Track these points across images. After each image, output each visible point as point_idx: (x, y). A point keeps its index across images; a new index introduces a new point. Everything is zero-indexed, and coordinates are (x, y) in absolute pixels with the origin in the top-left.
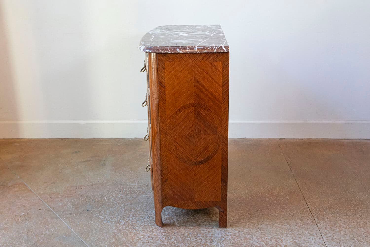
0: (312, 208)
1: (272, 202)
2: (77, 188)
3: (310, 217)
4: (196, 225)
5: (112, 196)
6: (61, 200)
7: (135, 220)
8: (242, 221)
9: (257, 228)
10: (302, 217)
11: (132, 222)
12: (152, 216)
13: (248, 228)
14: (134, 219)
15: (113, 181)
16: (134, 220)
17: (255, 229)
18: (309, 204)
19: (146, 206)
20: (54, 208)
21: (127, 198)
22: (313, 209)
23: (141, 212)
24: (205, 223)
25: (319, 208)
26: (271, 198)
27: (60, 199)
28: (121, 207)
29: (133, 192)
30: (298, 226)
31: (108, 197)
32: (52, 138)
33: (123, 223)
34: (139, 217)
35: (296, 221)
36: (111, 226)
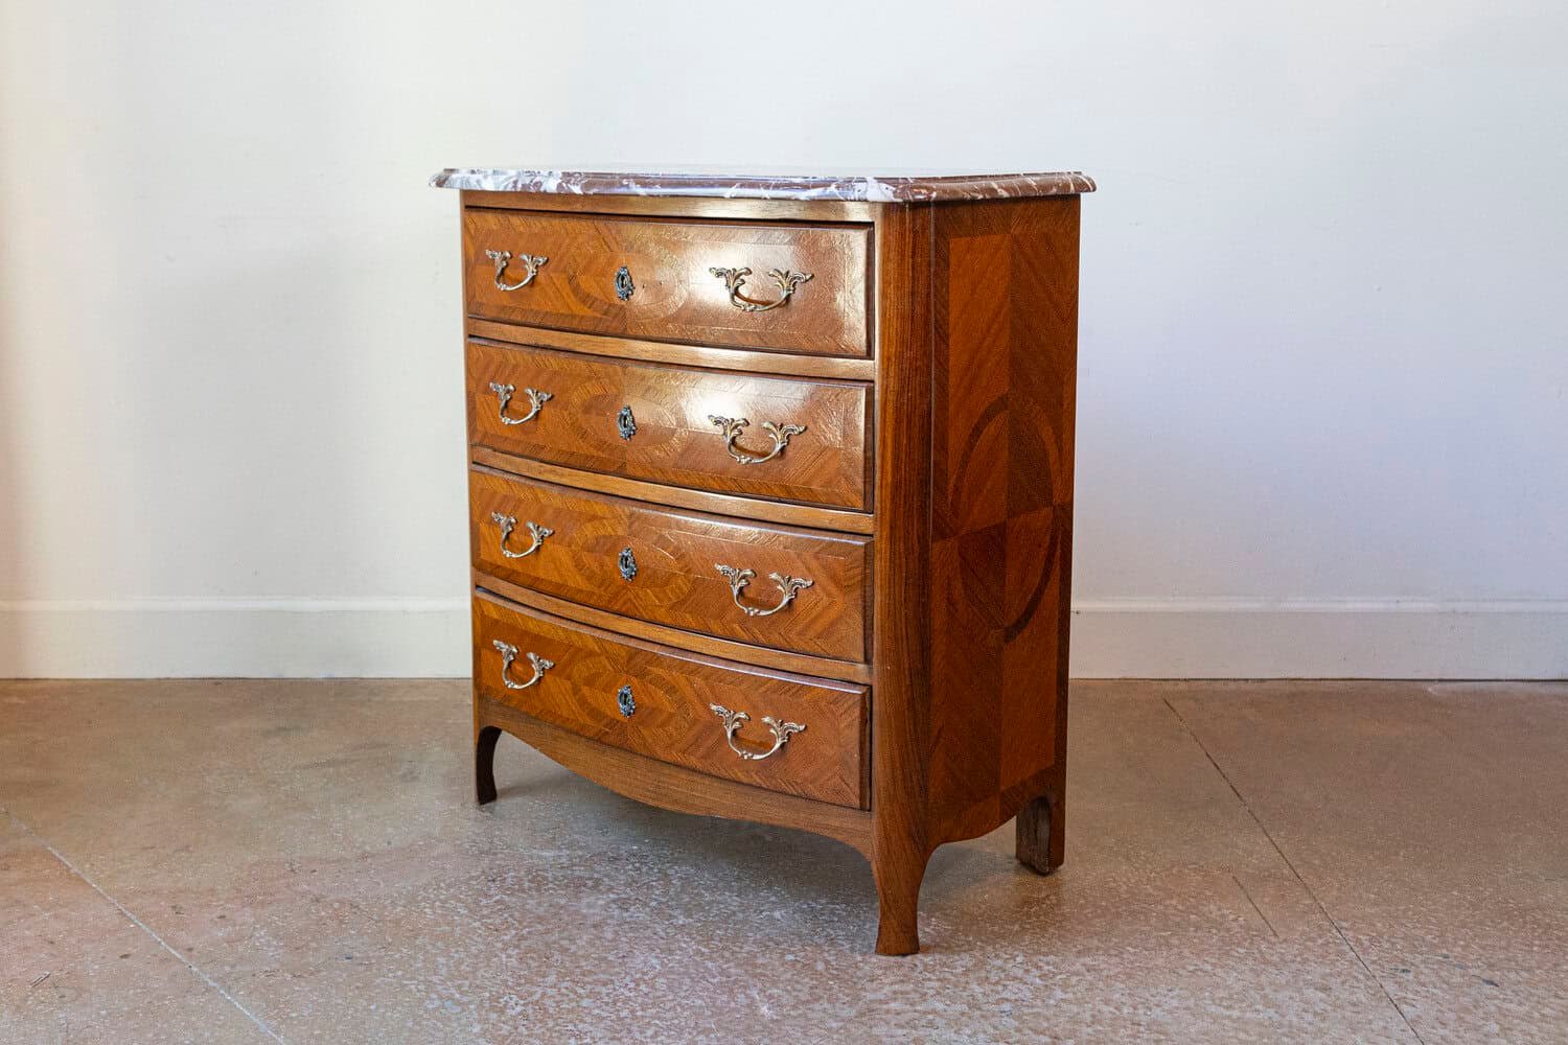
0: (1358, 940)
1: (1178, 919)
2: (293, 871)
3: (1361, 977)
4: (853, 1013)
5: (459, 900)
6: (223, 917)
7: (572, 996)
8: (1059, 994)
9: (1133, 1024)
10: (1323, 977)
11: (557, 1002)
12: (646, 978)
13: (1093, 1023)
14: (563, 990)
15: (458, 842)
16: (568, 995)
17: (1125, 1027)
18: (1344, 924)
19: (614, 940)
20: (190, 950)
21: (528, 907)
22: (1367, 943)
23: (596, 962)
24: (893, 1005)
25: (1393, 940)
26: (1174, 902)
27: (219, 912)
28: (500, 945)
29: (550, 885)
30: (1316, 1014)
31: (438, 903)
32: (173, 676)
33: (519, 1009)
34: (589, 983)
35: (1299, 991)
36: (464, 1021)
